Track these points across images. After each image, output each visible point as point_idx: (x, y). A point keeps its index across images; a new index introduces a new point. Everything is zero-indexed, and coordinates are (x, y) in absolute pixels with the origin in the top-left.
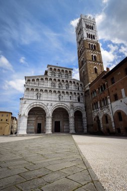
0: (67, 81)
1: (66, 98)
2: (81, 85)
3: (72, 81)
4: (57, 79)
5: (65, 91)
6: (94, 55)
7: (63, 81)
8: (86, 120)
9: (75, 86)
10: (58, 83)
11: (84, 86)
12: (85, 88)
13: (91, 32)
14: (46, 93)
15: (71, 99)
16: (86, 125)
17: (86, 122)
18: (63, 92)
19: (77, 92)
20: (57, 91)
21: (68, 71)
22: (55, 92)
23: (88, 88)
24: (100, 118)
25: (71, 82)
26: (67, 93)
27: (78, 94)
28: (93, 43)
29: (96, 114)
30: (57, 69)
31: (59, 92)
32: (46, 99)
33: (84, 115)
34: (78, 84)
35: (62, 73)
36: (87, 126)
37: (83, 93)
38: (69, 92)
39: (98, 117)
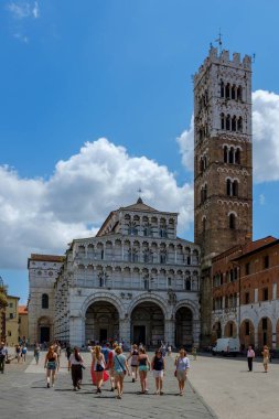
0: (163, 244)
1: (160, 282)
2: (196, 251)
3: (176, 243)
4: (141, 241)
5: (159, 268)
6: (232, 181)
7: (155, 244)
8: (198, 326)
9: (182, 254)
10: (143, 248)
11: (203, 255)
12: (204, 261)
13: (234, 110)
14: (118, 274)
15: (170, 284)
16: (198, 335)
17: (198, 330)
18: (155, 270)
19: (184, 270)
20: (141, 267)
21: (168, 219)
22: (137, 269)
23: (209, 264)
24: (223, 326)
25: (172, 245)
26: (163, 271)
27: (188, 272)
28: (236, 143)
29: (217, 319)
30: (141, 215)
31: (146, 270)
32: (118, 285)
33: (196, 317)
34: (188, 249)
35: (153, 224)
36: (201, 337)
37: (199, 270)
38: (167, 269)
39: (219, 324)
